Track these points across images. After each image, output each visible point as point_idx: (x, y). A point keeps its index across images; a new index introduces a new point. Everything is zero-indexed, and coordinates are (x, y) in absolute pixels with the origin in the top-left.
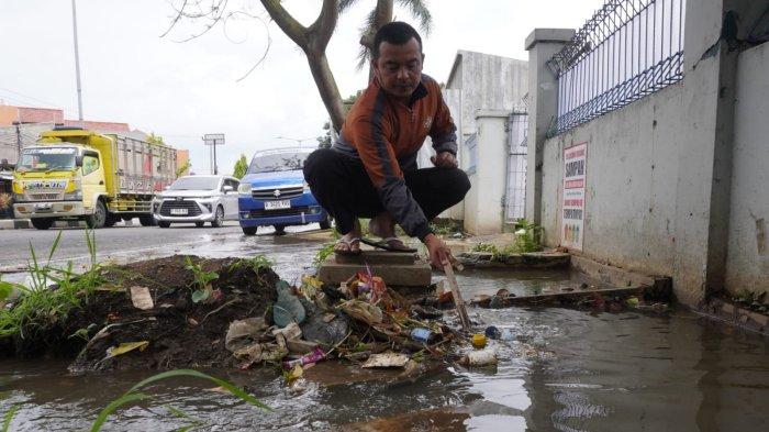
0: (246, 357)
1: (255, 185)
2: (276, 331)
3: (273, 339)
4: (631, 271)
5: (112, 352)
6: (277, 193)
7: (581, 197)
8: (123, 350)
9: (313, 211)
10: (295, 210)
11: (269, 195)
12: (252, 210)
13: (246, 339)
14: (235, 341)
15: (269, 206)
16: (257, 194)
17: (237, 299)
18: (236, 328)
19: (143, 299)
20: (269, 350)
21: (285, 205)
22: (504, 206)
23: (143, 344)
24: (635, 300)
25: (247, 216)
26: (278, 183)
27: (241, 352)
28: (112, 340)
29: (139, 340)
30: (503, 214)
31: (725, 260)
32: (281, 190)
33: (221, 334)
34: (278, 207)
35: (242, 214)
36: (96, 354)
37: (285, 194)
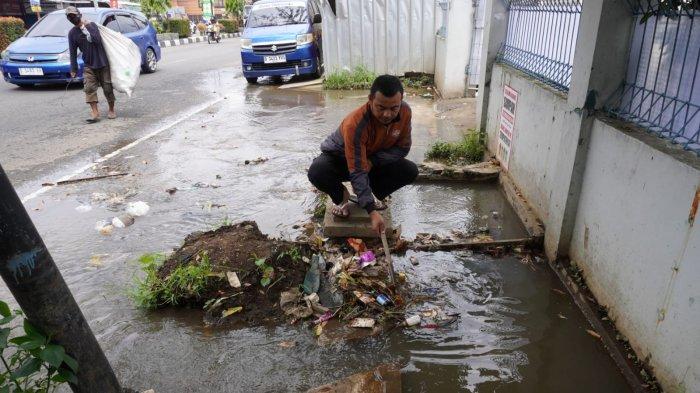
0: (292, 315)
1: (254, 40)
2: (306, 298)
3: (304, 303)
4: (530, 209)
5: (226, 314)
6: (274, 48)
7: (511, 131)
8: (231, 312)
9: (306, 64)
10: (290, 64)
11: (267, 50)
12: (253, 64)
13: (290, 304)
14: (285, 305)
15: (268, 60)
16: (257, 49)
17: (283, 276)
18: (285, 296)
19: (235, 280)
20: (302, 311)
21: (282, 59)
22: (467, 73)
23: (240, 308)
24: (519, 250)
25: (249, 68)
26: (274, 39)
27: (289, 312)
28: (224, 306)
29: (237, 306)
30: (466, 80)
31: (570, 240)
32: (277, 45)
33: (277, 299)
34: (275, 61)
35: (245, 67)
36: (217, 313)
37: (281, 49)
